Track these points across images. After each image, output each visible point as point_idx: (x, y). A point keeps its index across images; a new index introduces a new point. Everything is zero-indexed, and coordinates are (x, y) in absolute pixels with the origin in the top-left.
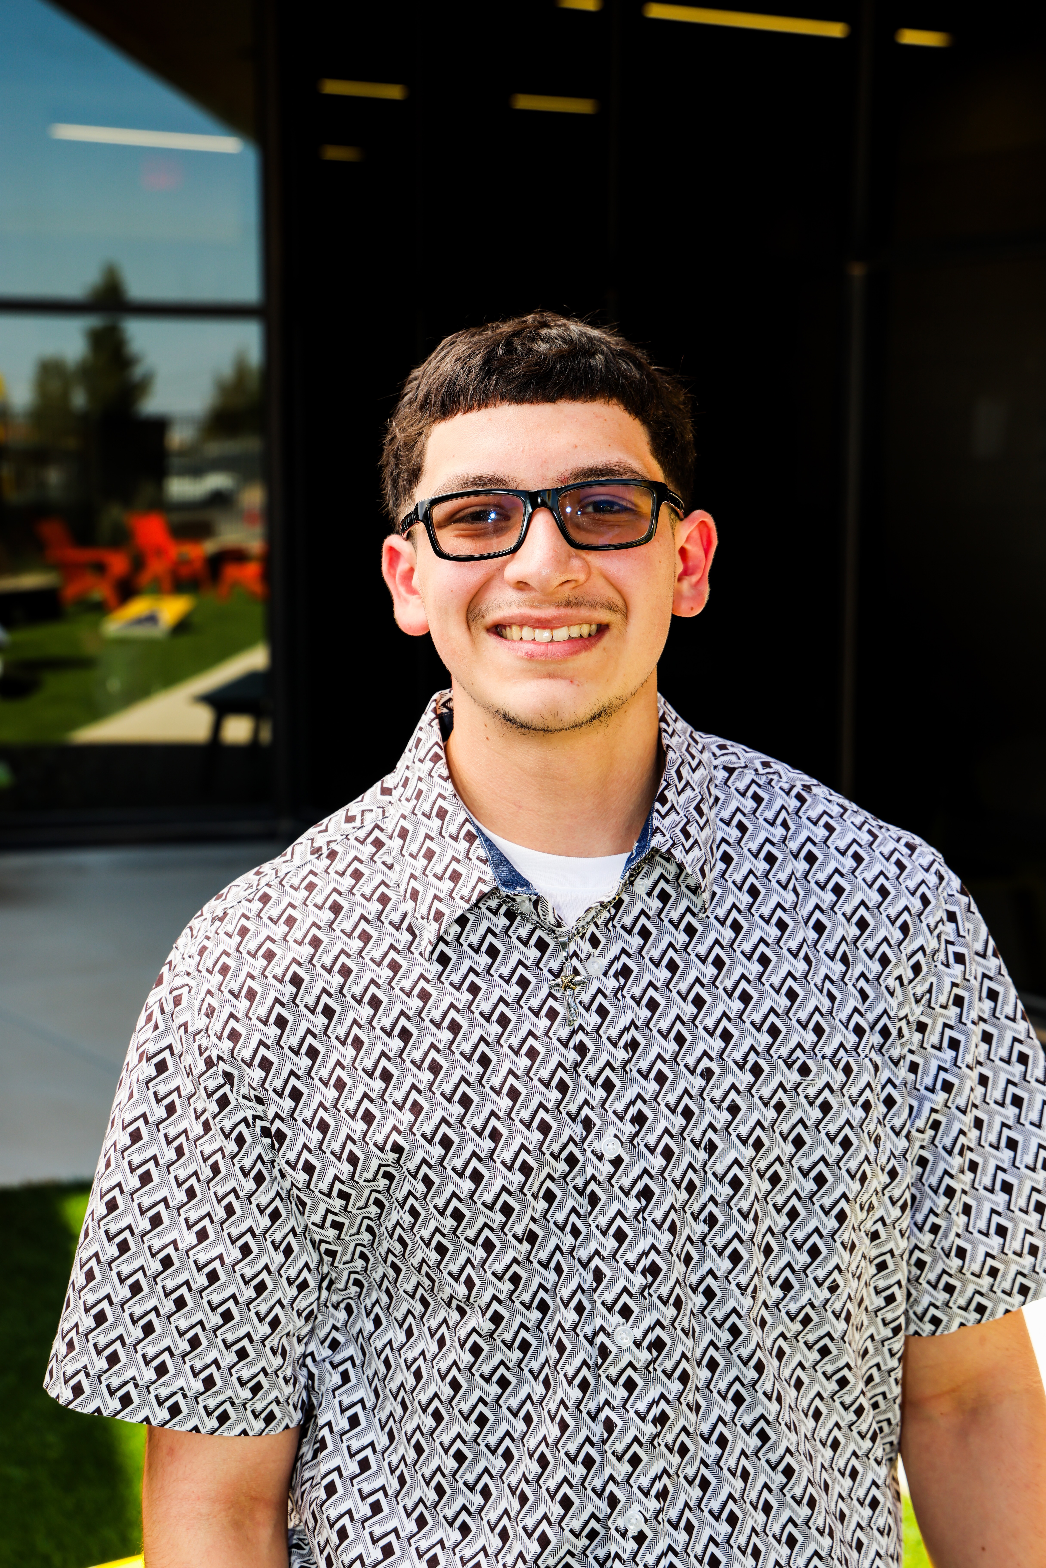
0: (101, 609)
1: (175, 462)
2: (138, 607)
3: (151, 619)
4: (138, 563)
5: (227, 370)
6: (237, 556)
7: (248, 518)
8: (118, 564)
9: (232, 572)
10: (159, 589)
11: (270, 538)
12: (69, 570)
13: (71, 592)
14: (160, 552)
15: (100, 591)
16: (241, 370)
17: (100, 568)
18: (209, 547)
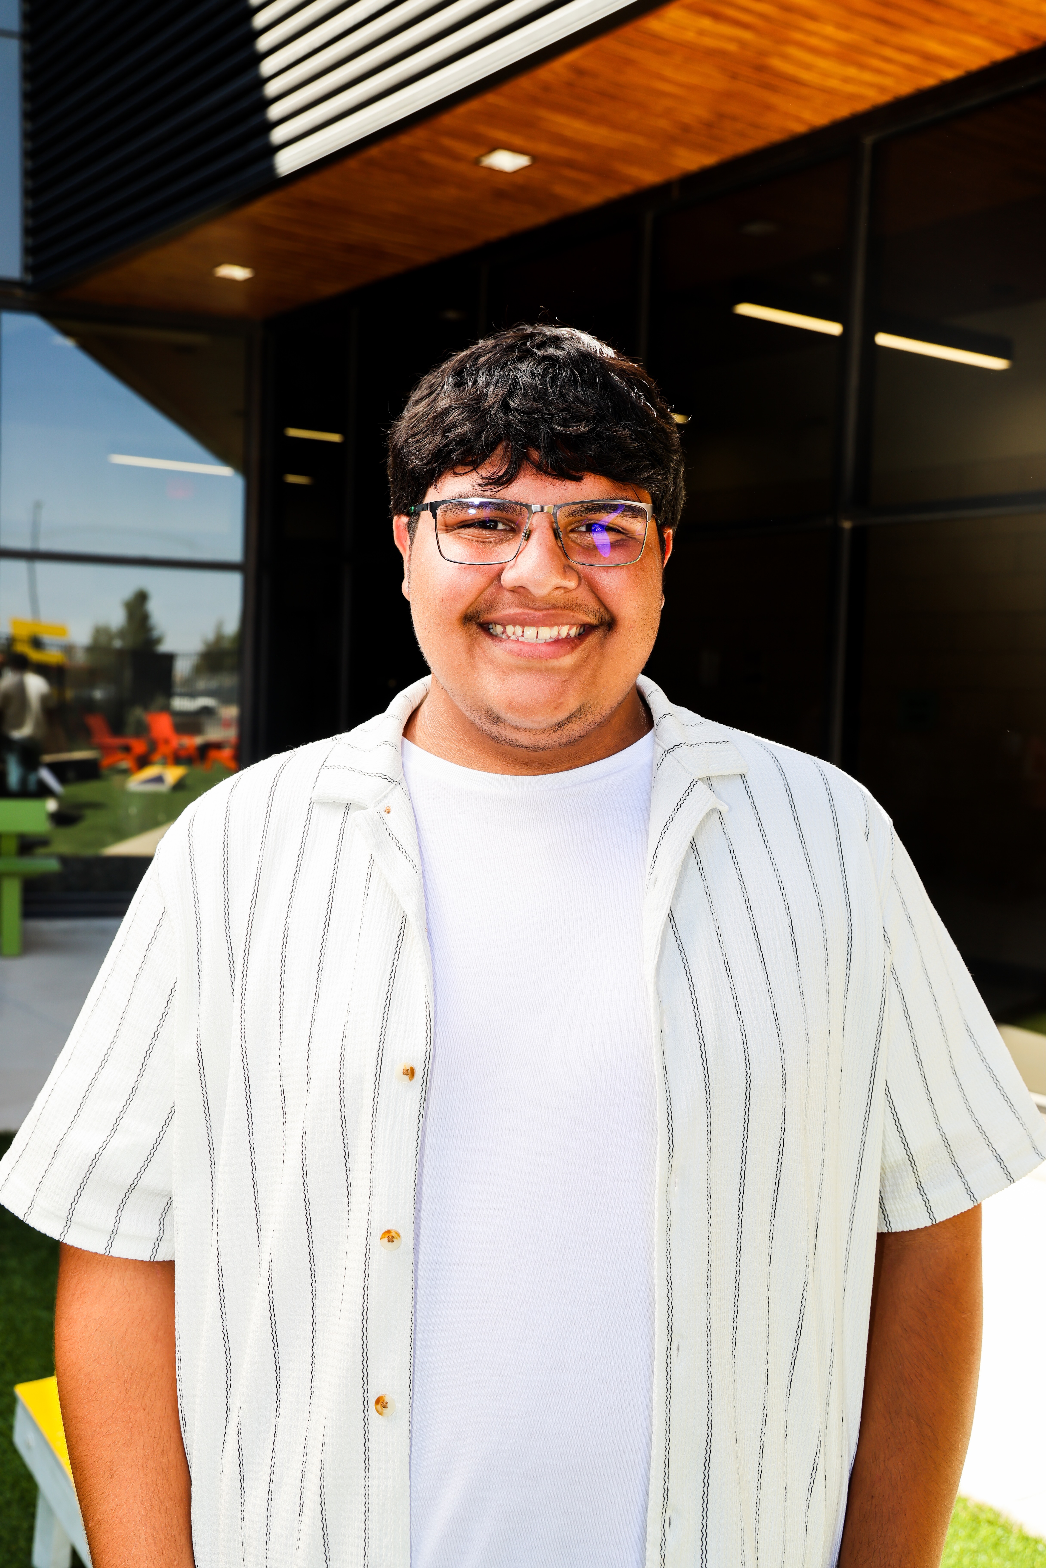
0: (127, 772)
1: (178, 689)
2: (151, 772)
3: (159, 779)
4: (153, 746)
5: (211, 636)
6: (217, 746)
7: (226, 724)
8: (139, 747)
9: (213, 754)
10: (165, 763)
11: (241, 736)
12: (105, 749)
13: (105, 762)
14: (167, 742)
15: (125, 764)
16: (219, 638)
17: (127, 749)
18: (198, 740)
